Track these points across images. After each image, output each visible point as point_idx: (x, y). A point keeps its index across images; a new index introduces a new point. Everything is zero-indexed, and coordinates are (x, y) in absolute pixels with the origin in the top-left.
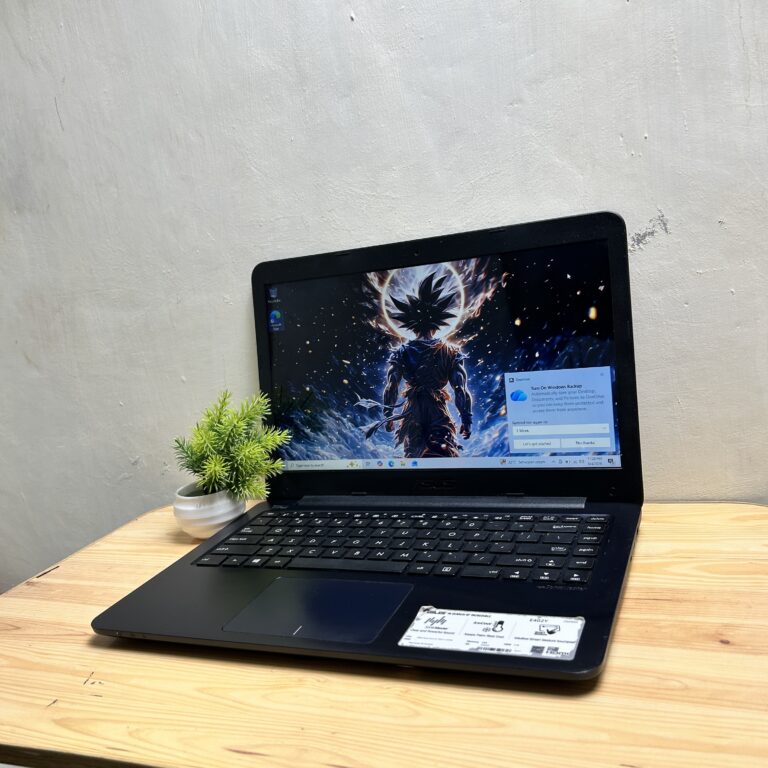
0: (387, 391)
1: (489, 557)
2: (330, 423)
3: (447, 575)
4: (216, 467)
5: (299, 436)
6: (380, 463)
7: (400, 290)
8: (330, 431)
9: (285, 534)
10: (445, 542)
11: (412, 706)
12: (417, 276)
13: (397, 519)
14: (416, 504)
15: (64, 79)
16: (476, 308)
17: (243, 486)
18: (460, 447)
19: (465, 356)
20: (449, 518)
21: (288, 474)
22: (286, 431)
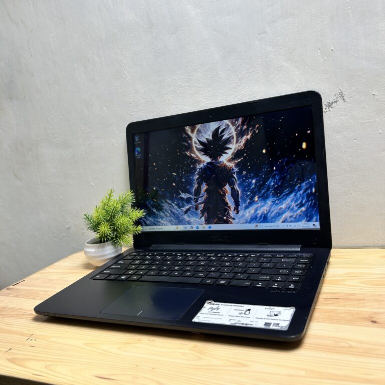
0: (195, 189)
1: (246, 275)
2: (166, 206)
3: (223, 285)
4: (105, 228)
5: (150, 213)
6: (192, 227)
7: (202, 136)
8: (166, 210)
9: (140, 264)
10: (223, 268)
11: (197, 354)
12: (211, 128)
13: (199, 256)
14: (210, 249)
15: (32, 31)
16: (242, 144)
17: (119, 239)
18: (234, 219)
19: (236, 170)
20: (227, 256)
21: (144, 233)
22: (143, 210)
